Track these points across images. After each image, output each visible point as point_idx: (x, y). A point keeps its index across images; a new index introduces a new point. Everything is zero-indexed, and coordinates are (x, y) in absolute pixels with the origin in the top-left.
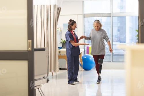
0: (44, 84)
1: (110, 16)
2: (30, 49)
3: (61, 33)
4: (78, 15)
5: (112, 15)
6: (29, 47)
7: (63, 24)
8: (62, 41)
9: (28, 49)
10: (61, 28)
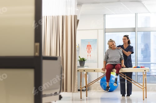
0: (55, 101)
1: (135, 31)
2: (37, 54)
3: (79, 50)
4: (98, 30)
5: (136, 30)
6: (37, 52)
7: (81, 40)
8: (79, 59)
9: (35, 54)
10: (79, 45)
